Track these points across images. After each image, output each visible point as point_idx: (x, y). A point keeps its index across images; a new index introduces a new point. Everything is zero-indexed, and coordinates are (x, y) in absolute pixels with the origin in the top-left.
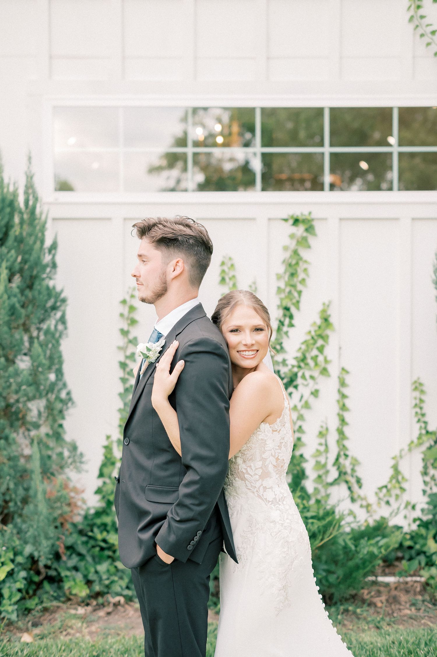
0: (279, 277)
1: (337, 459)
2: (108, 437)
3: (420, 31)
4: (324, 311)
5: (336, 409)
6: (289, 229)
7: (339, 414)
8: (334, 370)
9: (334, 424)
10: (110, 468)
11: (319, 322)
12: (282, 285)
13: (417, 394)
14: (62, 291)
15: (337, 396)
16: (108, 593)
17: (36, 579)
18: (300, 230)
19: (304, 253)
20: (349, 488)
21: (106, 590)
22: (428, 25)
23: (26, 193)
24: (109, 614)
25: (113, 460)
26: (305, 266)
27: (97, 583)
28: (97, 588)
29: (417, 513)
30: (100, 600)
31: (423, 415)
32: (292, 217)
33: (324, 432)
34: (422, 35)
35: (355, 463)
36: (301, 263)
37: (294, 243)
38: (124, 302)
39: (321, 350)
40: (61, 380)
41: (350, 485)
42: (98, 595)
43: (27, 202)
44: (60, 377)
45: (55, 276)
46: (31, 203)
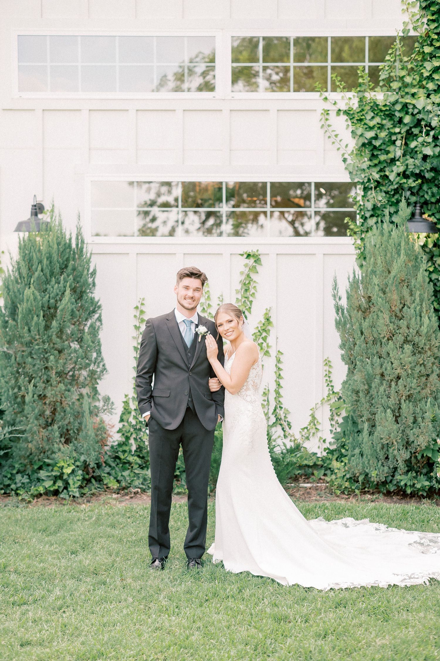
0: (237, 292)
1: (275, 410)
2: (126, 396)
3: (328, 134)
4: (266, 314)
5: (274, 377)
6: (244, 260)
7: (276, 381)
8: (273, 352)
9: (273, 387)
10: (128, 415)
11: (263, 321)
12: (239, 297)
13: (327, 368)
14: (99, 300)
15: (275, 369)
16: (130, 487)
17: (87, 477)
18: (251, 261)
19: (253, 276)
20: (283, 429)
21: (129, 486)
22: (333, 131)
23: (77, 239)
24: (131, 498)
25: (129, 410)
26: (255, 285)
27: (123, 481)
28: (123, 484)
29: (327, 445)
30: (126, 491)
31: (331, 381)
32: (246, 253)
33: (267, 393)
34: (329, 137)
35: (287, 412)
36: (252, 283)
37: (247, 269)
38: (137, 308)
39: (265, 339)
40: (100, 356)
41: (283, 426)
42: (124, 489)
43: (77, 245)
44: (99, 354)
45: (94, 292)
46: (80, 245)
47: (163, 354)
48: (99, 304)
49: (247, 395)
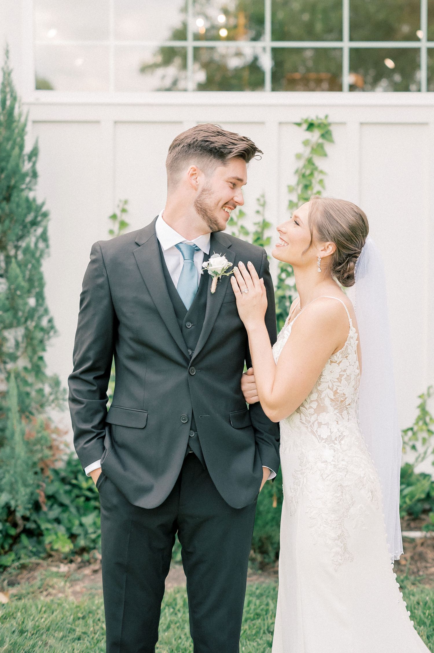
0: (291, 189)
6: (303, 134)
12: (294, 198)
14: (43, 204)
16: (94, 548)
17: (13, 532)
18: (315, 136)
19: (319, 162)
21: (92, 545)
23: (3, 91)
24: (95, 572)
26: (321, 177)
27: (82, 537)
28: (82, 542)
30: (86, 556)
32: (306, 121)
36: (316, 174)
37: (308, 150)
38: (114, 217)
40: (42, 305)
42: (83, 550)
43: (3, 102)
44: (40, 301)
45: (34, 187)
46: (8, 103)
47: (129, 328)
48: (44, 209)
49: (320, 424)
